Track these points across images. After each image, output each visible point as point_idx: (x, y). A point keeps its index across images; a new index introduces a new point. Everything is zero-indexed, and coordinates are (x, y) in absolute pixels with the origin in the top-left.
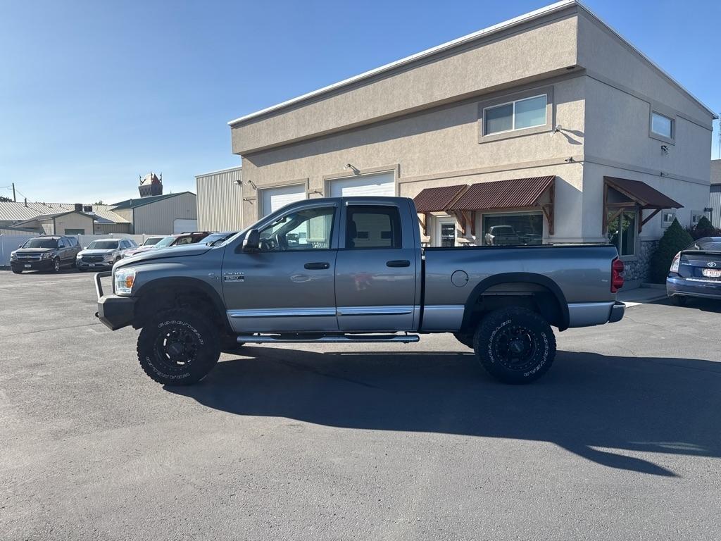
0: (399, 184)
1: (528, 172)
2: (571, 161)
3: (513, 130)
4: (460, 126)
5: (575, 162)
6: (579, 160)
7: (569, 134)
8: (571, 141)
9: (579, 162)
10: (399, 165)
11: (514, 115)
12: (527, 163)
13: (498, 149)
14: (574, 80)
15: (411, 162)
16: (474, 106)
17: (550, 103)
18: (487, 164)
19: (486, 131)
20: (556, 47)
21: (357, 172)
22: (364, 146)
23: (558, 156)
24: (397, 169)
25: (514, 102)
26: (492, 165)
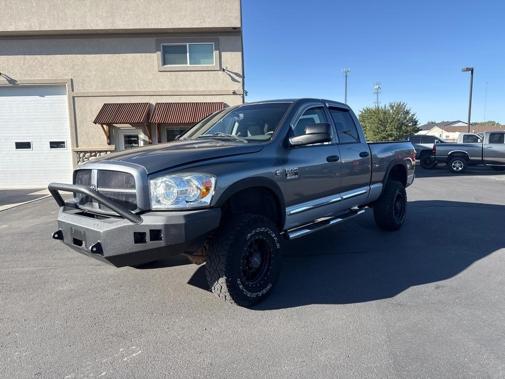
0: (74, 97)
1: (202, 98)
2: (234, 93)
3: (188, 65)
4: (139, 55)
5: (237, 94)
6: (240, 93)
7: (231, 74)
8: (233, 79)
9: (240, 95)
10: (72, 80)
11: (188, 54)
12: (202, 91)
13: (177, 78)
14: (234, 37)
15: (86, 78)
16: (152, 41)
17: (217, 50)
18: (167, 88)
19: (164, 63)
20: (225, 11)
21: (12, 81)
22: (22, 57)
23: (225, 89)
24: (70, 83)
25: (188, 44)
26: (172, 89)
